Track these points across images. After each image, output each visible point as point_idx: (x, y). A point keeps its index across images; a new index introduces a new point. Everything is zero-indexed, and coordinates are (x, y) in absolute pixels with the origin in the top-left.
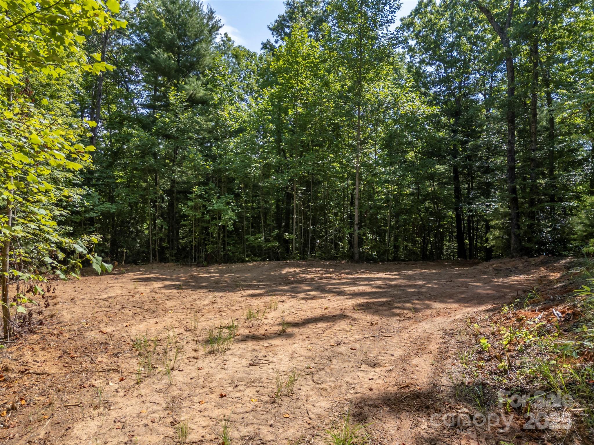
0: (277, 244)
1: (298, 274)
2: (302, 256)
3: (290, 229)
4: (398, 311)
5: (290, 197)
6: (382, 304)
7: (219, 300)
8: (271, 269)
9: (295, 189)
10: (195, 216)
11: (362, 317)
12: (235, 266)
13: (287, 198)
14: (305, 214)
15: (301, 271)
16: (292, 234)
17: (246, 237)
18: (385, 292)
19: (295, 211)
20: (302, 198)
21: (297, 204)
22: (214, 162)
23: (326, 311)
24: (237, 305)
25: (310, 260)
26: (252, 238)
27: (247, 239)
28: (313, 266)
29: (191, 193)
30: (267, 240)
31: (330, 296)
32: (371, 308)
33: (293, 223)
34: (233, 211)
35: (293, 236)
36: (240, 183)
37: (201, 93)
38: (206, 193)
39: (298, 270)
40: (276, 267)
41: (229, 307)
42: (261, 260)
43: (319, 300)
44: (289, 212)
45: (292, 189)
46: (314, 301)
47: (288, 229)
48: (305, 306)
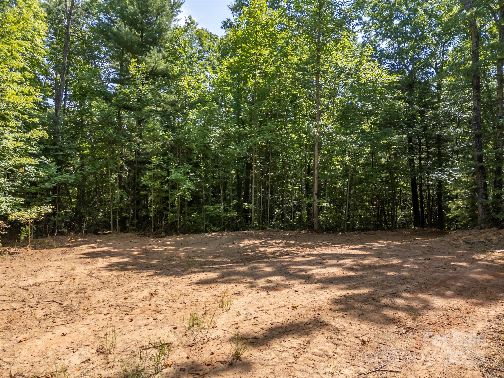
0: (235, 214)
1: (257, 247)
2: (261, 226)
3: (250, 199)
4: (390, 313)
5: (249, 167)
6: (365, 299)
7: (161, 290)
8: (229, 241)
9: (254, 158)
10: (154, 185)
11: (346, 325)
12: (193, 238)
13: (247, 168)
14: (264, 184)
15: (260, 243)
16: (251, 203)
17: (204, 207)
18: (361, 276)
19: (254, 181)
20: (261, 167)
21: (256, 174)
22: (174, 132)
23: (295, 312)
24: (181, 299)
25: (269, 230)
26: (211, 208)
27: (206, 209)
28: (272, 237)
29: (150, 163)
30: (226, 210)
31: (297, 284)
32: (353, 308)
33: (252, 192)
34: (191, 180)
35: (252, 206)
36: (199, 153)
37: (162, 66)
38: (165, 162)
39: (257, 242)
40: (234, 239)
41: (170, 304)
42: (220, 230)
43: (285, 292)
44: (248, 182)
45: (251, 159)
46: (277, 293)
47: (247, 199)
48: (267, 302)
